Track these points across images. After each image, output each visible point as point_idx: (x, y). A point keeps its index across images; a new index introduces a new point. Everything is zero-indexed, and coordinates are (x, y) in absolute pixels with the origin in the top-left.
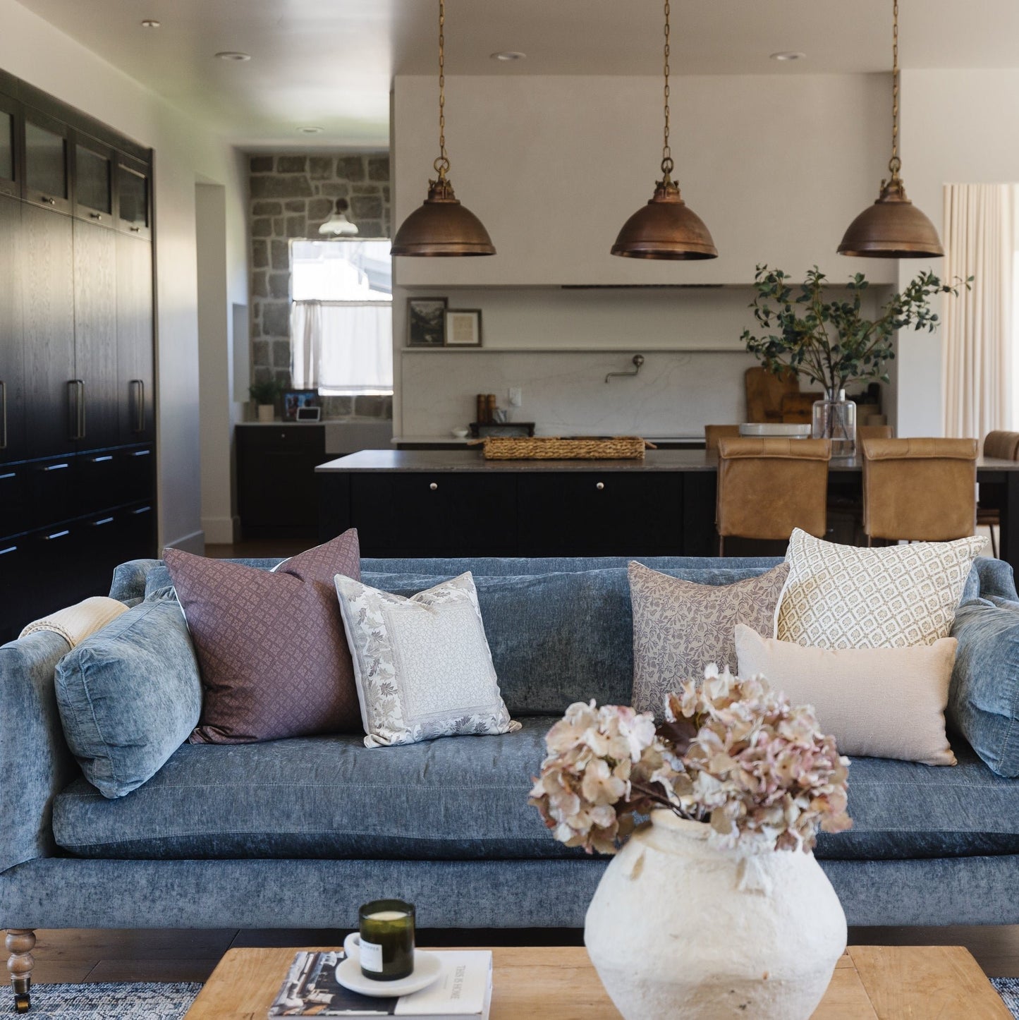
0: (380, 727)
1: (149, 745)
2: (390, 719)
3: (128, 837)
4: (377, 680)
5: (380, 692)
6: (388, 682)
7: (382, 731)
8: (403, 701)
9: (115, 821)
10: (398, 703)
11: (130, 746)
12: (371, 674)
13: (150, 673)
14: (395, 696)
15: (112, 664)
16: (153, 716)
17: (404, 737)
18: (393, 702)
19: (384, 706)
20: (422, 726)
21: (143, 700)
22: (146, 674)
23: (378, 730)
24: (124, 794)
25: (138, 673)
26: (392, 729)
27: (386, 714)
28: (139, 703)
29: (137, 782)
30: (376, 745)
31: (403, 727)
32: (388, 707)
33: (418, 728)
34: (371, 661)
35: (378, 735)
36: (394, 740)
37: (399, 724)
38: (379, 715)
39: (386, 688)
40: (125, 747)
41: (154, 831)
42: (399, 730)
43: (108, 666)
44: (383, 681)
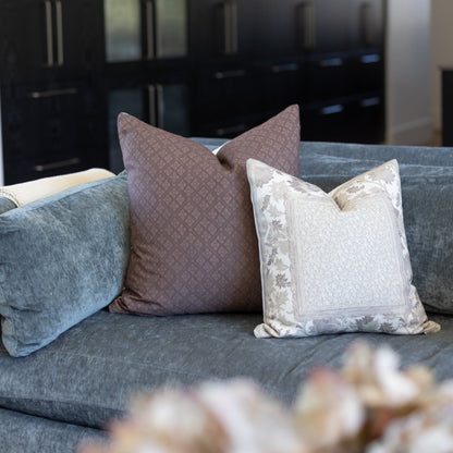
0: (273, 318)
1: (45, 311)
2: (283, 313)
3: (23, 395)
4: (274, 270)
5: (275, 283)
6: (282, 273)
7: (274, 323)
8: (296, 296)
9: (15, 378)
10: (290, 297)
11: (28, 311)
12: (269, 264)
13: (54, 244)
14: (288, 289)
15: (13, 233)
16: (52, 284)
17: (293, 331)
18: (285, 294)
19: (277, 298)
20: (314, 322)
21: (41, 269)
22: (48, 244)
23: (271, 321)
24: (23, 354)
25: (39, 244)
26: (284, 323)
27: (278, 306)
28: (36, 271)
29: (34, 344)
30: (266, 335)
31: (293, 321)
32: (282, 299)
33: (310, 324)
34: (270, 249)
35: (270, 326)
36: (283, 333)
37: (290, 318)
38: (272, 306)
39: (280, 278)
40: (24, 311)
41: (42, 393)
42: (290, 324)
43: (10, 234)
44: (278, 272)
